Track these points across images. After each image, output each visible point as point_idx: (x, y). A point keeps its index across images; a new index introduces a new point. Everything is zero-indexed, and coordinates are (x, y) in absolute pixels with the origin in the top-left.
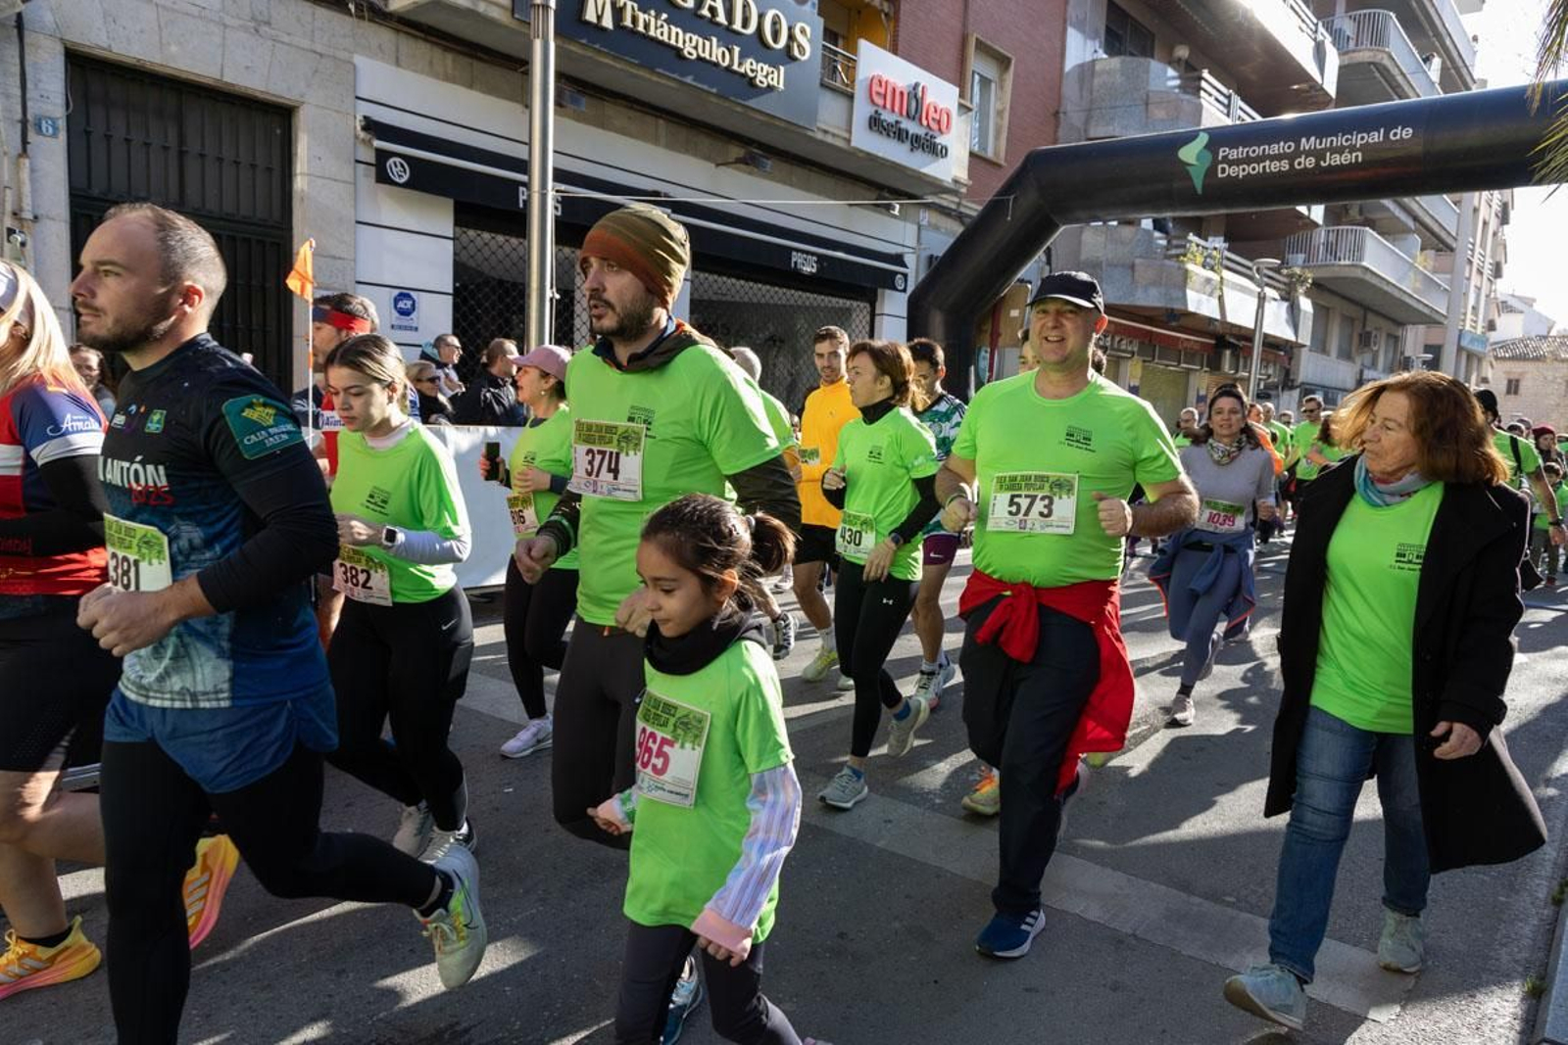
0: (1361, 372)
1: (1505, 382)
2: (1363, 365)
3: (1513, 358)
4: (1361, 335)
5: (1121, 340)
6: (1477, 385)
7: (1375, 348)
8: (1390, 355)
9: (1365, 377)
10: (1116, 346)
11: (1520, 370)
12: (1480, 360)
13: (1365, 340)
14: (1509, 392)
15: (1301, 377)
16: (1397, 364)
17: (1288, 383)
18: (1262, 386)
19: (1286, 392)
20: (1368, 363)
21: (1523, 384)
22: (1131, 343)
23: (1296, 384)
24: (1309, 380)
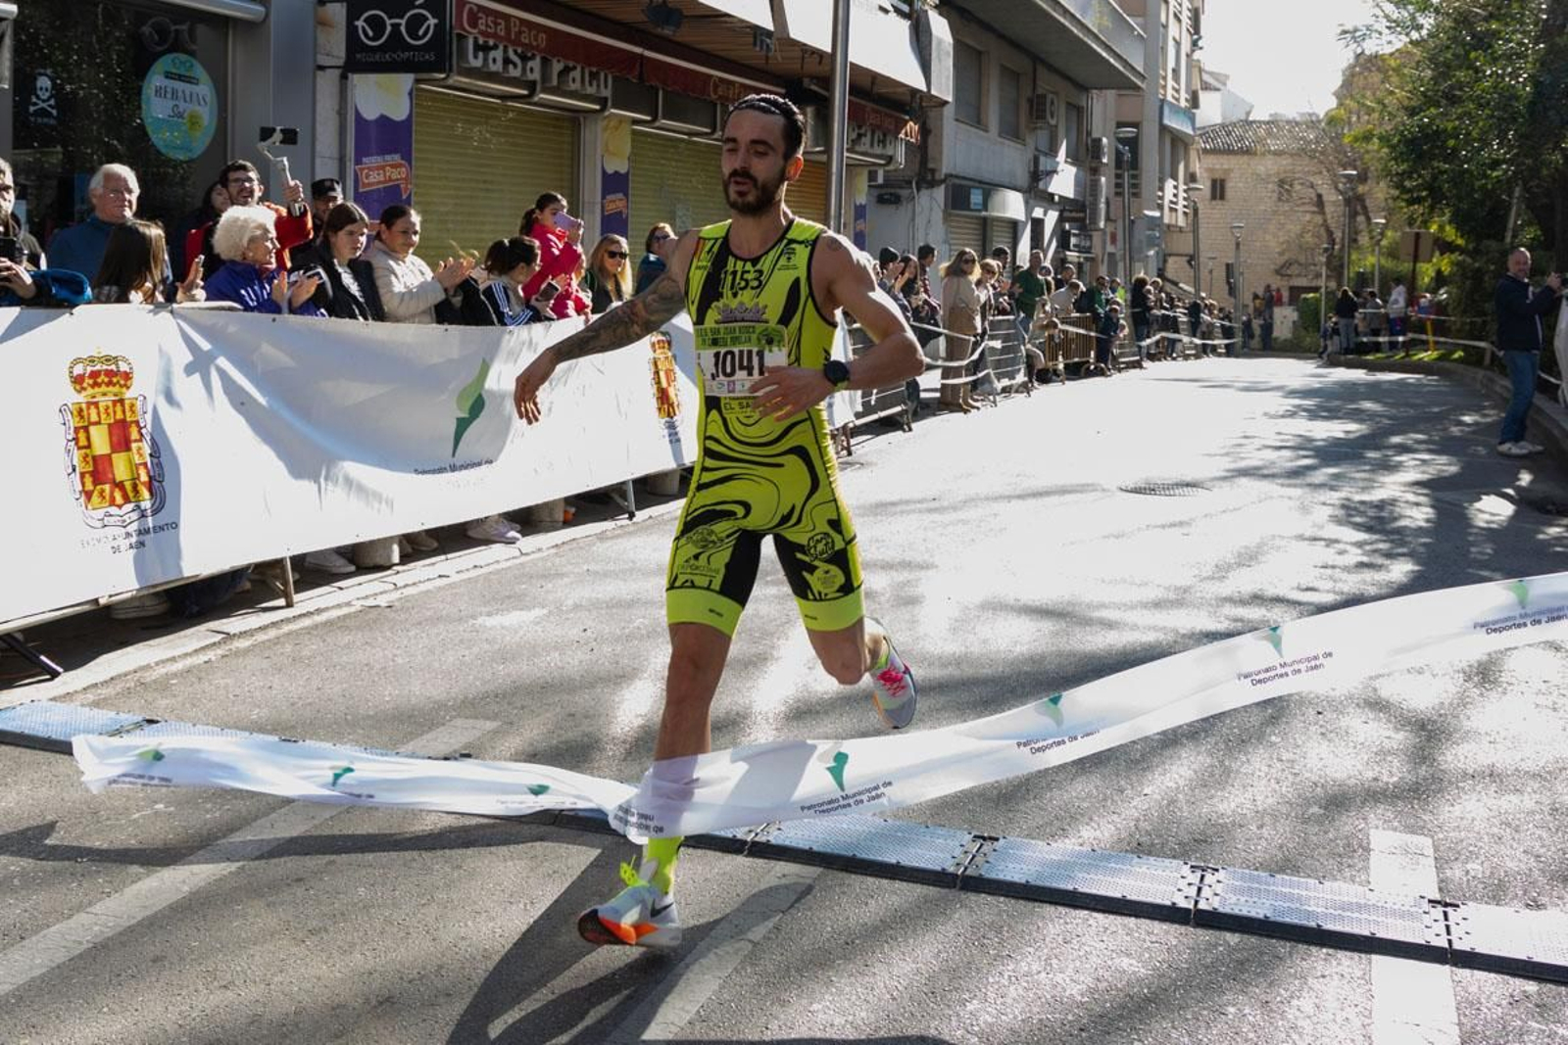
0: (1036, 160)
1: (1209, 184)
2: (1036, 149)
4: (1031, 102)
5: (566, 71)
8: (1074, 135)
9: (1041, 168)
10: (555, 82)
11: (1226, 167)
12: (1186, 146)
13: (1037, 109)
14: (1214, 196)
15: (945, 168)
16: (1083, 150)
17: (925, 175)
18: (880, 180)
19: (925, 193)
20: (1044, 146)
21: (1229, 185)
22: (594, 76)
23: (937, 177)
24: (959, 170)
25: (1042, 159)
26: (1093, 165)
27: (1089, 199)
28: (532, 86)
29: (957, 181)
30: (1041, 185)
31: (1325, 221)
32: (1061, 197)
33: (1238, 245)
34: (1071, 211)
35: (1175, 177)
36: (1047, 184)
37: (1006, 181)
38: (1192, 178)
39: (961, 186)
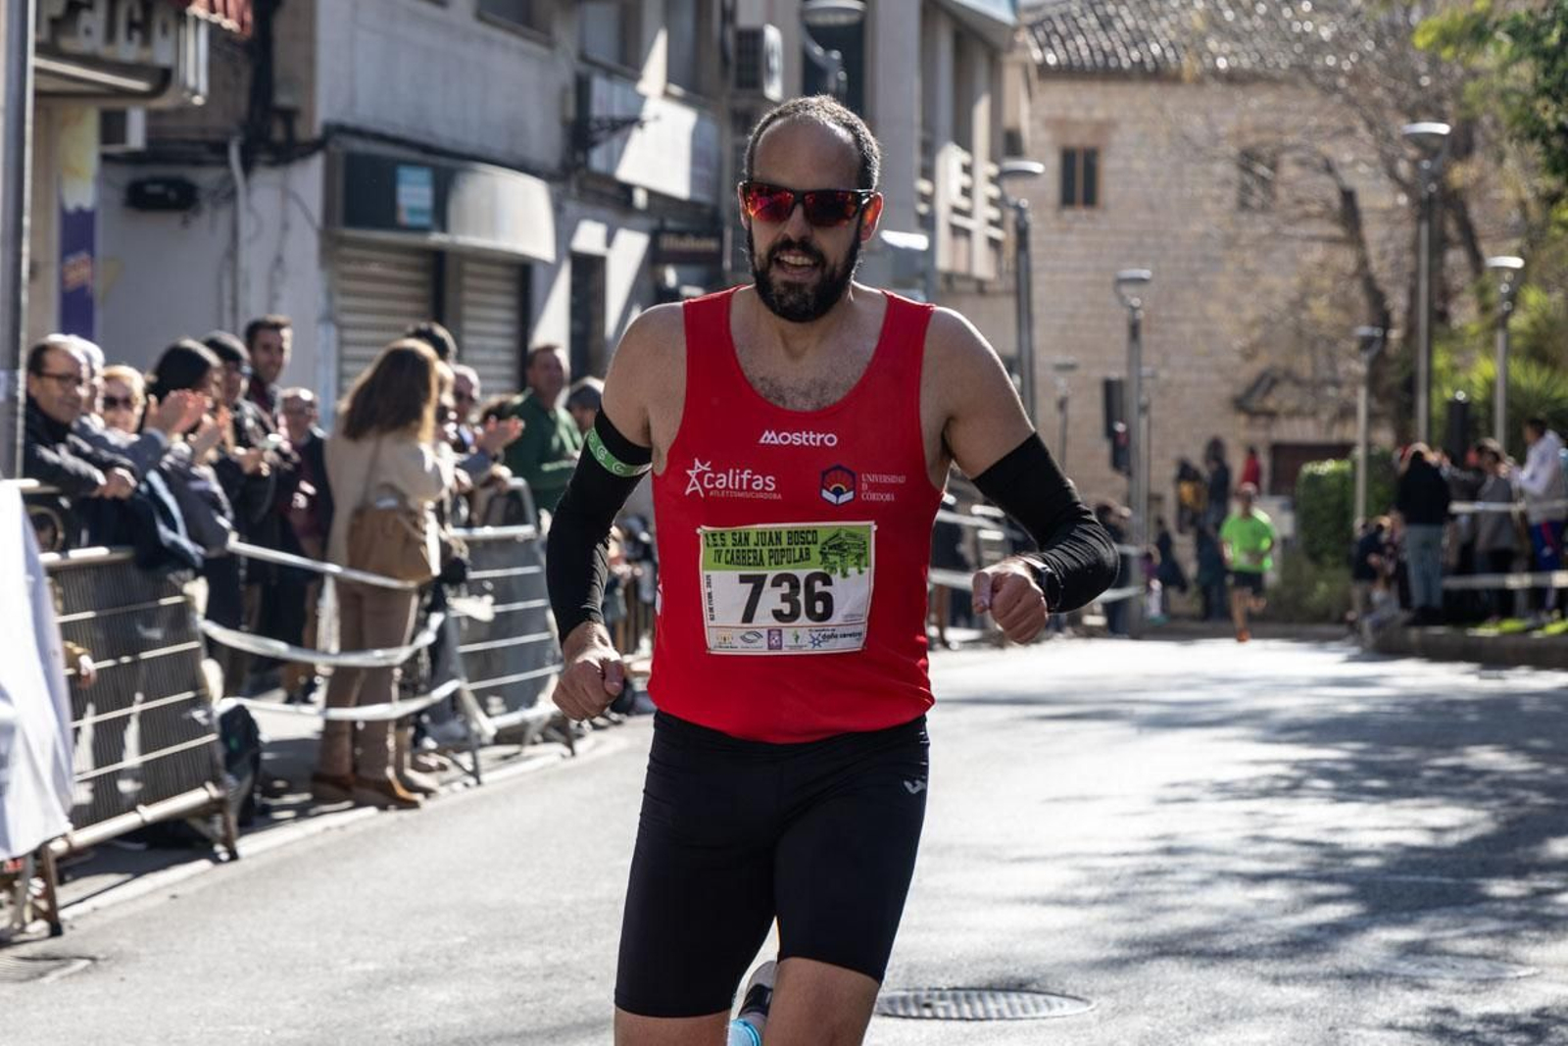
0: (582, 90)
1: (1055, 160)
2: (583, 57)
6: (994, 159)
11: (1099, 114)
14: (1070, 194)
15: (326, 107)
16: (713, 61)
18: (136, 137)
19: (266, 178)
20: (603, 46)
21: (1110, 167)
23: (303, 132)
24: (364, 114)
25: (600, 86)
26: (743, 103)
29: (359, 146)
30: (597, 160)
31: (1363, 263)
32: (652, 194)
33: (1134, 330)
34: (681, 234)
35: (965, 142)
36: (615, 159)
37: (498, 146)
38: (1010, 144)
39: (373, 161)
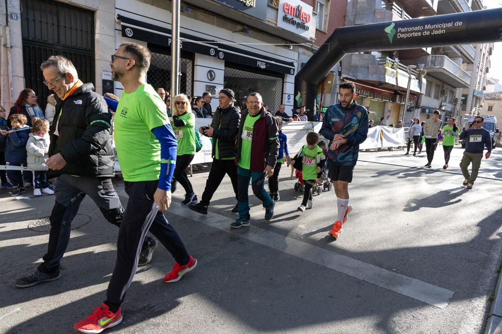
0: (441, 103)
1: (488, 107)
2: (442, 101)
3: (491, 99)
4: (442, 91)
5: (364, 92)
6: (479, 108)
7: (446, 95)
8: (451, 98)
9: (442, 105)
10: (362, 93)
11: (493, 103)
12: (480, 99)
13: (443, 93)
14: (489, 110)
15: (422, 105)
16: (453, 101)
17: (417, 106)
18: (409, 107)
19: (417, 109)
21: (493, 108)
22: (367, 92)
23: (420, 107)
24: (424, 105)
25: (443, 103)
26: (455, 104)
27: (453, 111)
28: (359, 94)
29: (424, 108)
32: (446, 110)
35: (475, 106)
37: (434, 107)
38: (481, 106)
39: (424, 109)
